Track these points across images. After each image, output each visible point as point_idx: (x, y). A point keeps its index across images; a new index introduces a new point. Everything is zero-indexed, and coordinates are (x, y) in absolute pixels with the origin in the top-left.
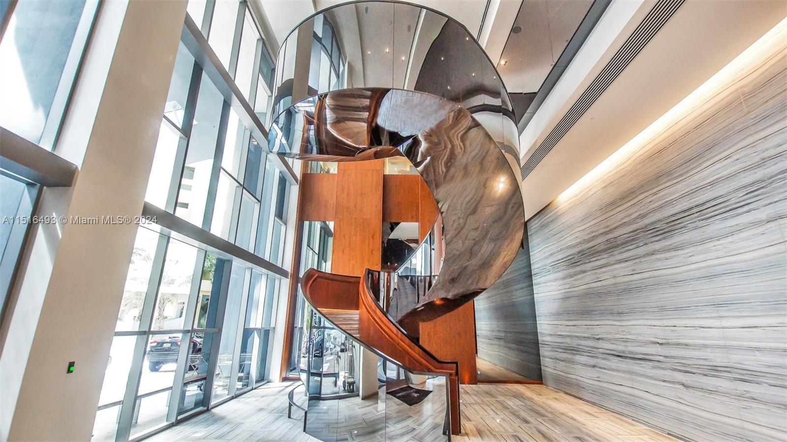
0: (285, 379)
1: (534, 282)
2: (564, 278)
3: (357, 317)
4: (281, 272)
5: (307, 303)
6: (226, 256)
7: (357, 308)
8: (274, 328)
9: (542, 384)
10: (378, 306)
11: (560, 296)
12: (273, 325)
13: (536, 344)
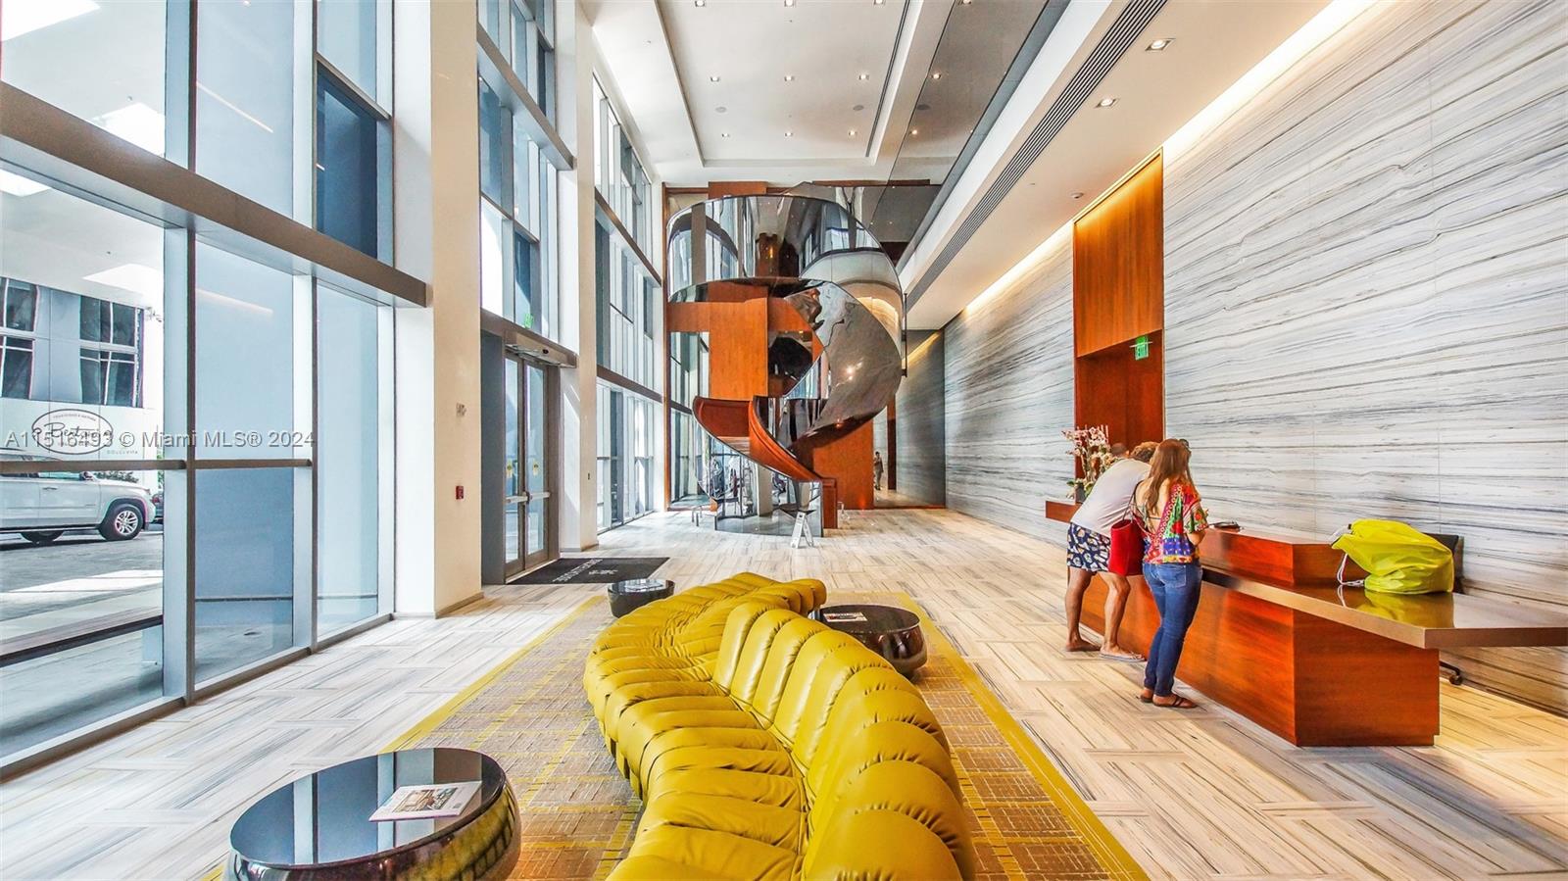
0: (669, 509)
1: (946, 400)
2: (965, 399)
3: (748, 444)
4: (656, 397)
5: (703, 431)
6: (617, 388)
7: (746, 434)
8: (653, 458)
9: (945, 508)
10: (768, 433)
11: (960, 418)
12: (651, 454)
13: (943, 467)
